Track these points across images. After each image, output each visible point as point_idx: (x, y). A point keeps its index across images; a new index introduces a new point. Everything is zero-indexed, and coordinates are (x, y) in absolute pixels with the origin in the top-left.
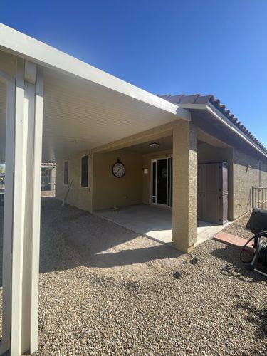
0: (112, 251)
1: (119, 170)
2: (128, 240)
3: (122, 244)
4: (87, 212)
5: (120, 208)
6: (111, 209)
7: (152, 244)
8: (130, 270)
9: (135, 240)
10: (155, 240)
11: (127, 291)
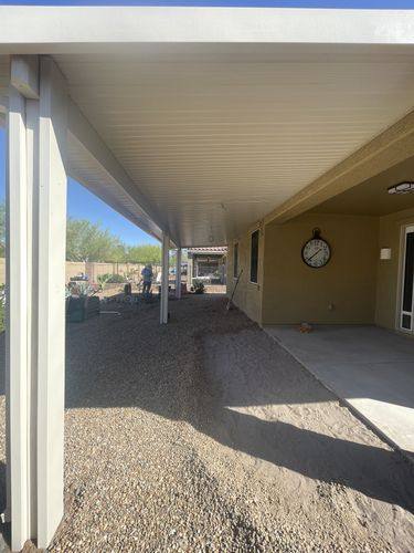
0: (257, 412)
1: (316, 252)
2: (301, 401)
3: (284, 406)
4: (256, 324)
5: (314, 328)
6: (297, 326)
7: (357, 435)
8: (270, 480)
9: (318, 406)
10: (370, 427)
11: (230, 538)
